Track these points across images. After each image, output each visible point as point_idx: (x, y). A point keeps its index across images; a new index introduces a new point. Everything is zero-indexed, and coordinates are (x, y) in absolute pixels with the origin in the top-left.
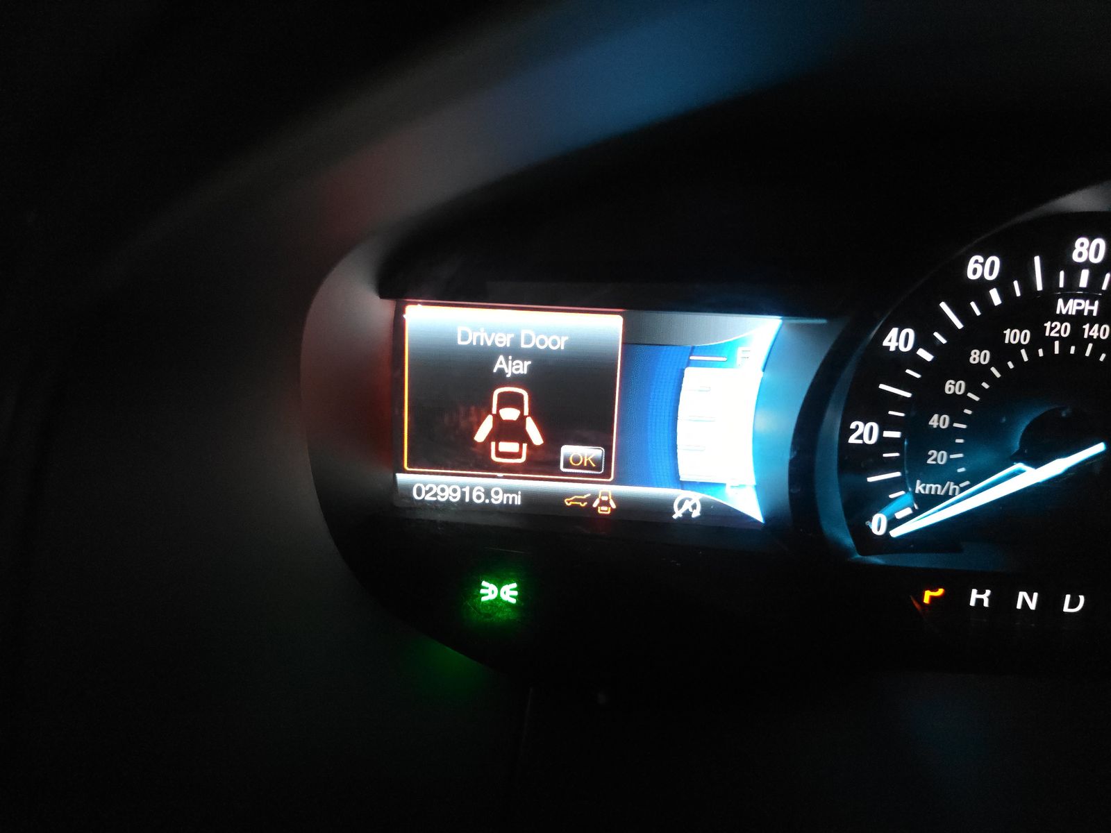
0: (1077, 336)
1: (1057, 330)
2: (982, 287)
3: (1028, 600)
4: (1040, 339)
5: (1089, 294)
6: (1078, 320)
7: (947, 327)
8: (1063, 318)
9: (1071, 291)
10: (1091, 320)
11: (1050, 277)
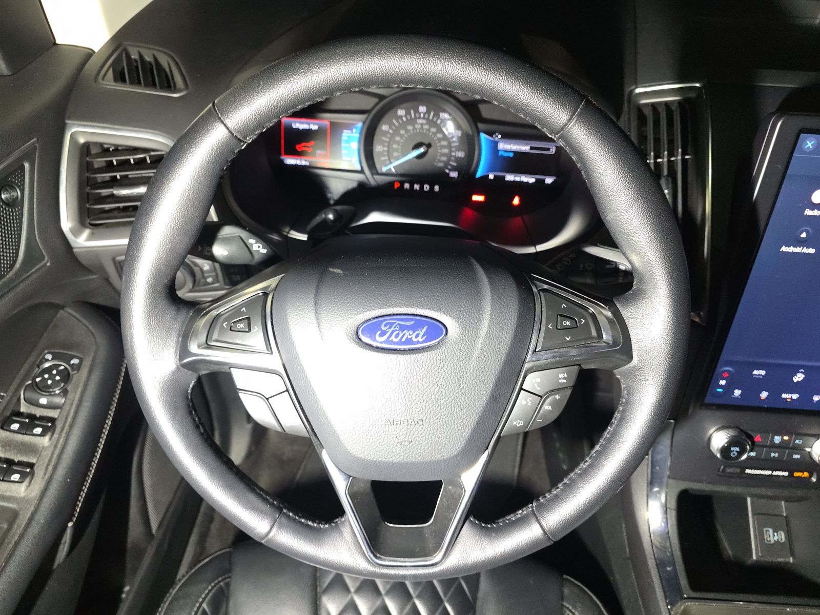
0: (422, 128)
1: (418, 126)
2: (401, 117)
3: (417, 187)
4: (414, 129)
5: (424, 118)
6: (422, 124)
7: (395, 125)
8: (419, 124)
9: (420, 118)
10: (424, 124)
11: (415, 115)
